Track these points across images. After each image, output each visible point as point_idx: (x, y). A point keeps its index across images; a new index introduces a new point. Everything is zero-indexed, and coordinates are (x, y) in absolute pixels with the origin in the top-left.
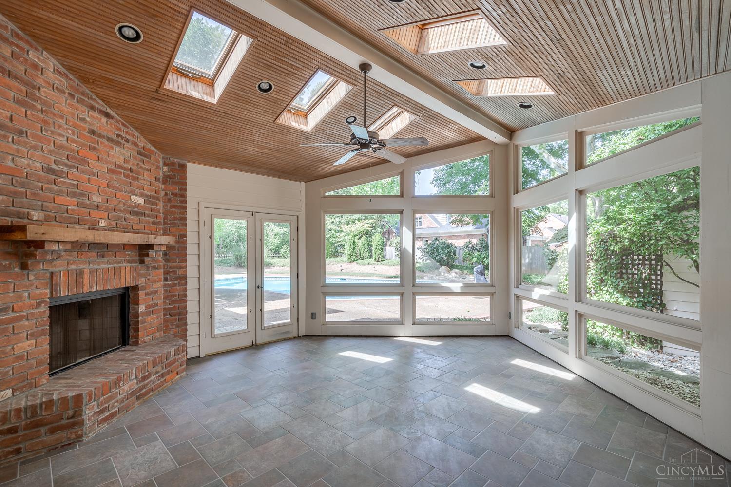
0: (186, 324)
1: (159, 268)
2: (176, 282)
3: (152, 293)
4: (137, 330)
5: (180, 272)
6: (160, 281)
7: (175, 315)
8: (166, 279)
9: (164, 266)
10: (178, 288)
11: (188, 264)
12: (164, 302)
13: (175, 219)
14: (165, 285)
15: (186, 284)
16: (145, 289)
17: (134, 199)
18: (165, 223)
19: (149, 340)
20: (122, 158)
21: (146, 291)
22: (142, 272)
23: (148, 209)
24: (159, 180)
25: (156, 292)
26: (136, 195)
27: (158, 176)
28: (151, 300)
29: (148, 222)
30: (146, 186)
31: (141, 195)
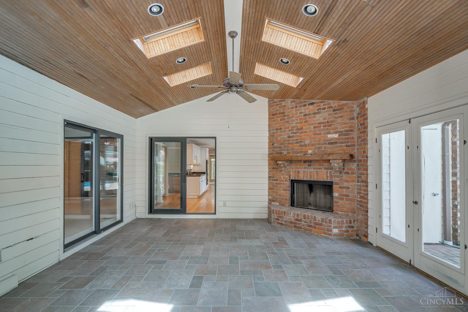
0: (367, 215)
1: (353, 173)
2: (361, 184)
3: (344, 187)
5: (363, 177)
7: (361, 207)
8: (358, 181)
9: (357, 172)
10: (362, 188)
11: (368, 172)
14: (357, 185)
15: (367, 186)
16: (338, 184)
17: (330, 136)
18: (358, 145)
19: (342, 215)
20: (321, 118)
21: (339, 186)
22: (335, 174)
23: (342, 139)
24: (353, 119)
25: (348, 188)
26: (331, 134)
27: (351, 117)
28: (345, 191)
29: (342, 146)
30: (339, 127)
31: (336, 133)
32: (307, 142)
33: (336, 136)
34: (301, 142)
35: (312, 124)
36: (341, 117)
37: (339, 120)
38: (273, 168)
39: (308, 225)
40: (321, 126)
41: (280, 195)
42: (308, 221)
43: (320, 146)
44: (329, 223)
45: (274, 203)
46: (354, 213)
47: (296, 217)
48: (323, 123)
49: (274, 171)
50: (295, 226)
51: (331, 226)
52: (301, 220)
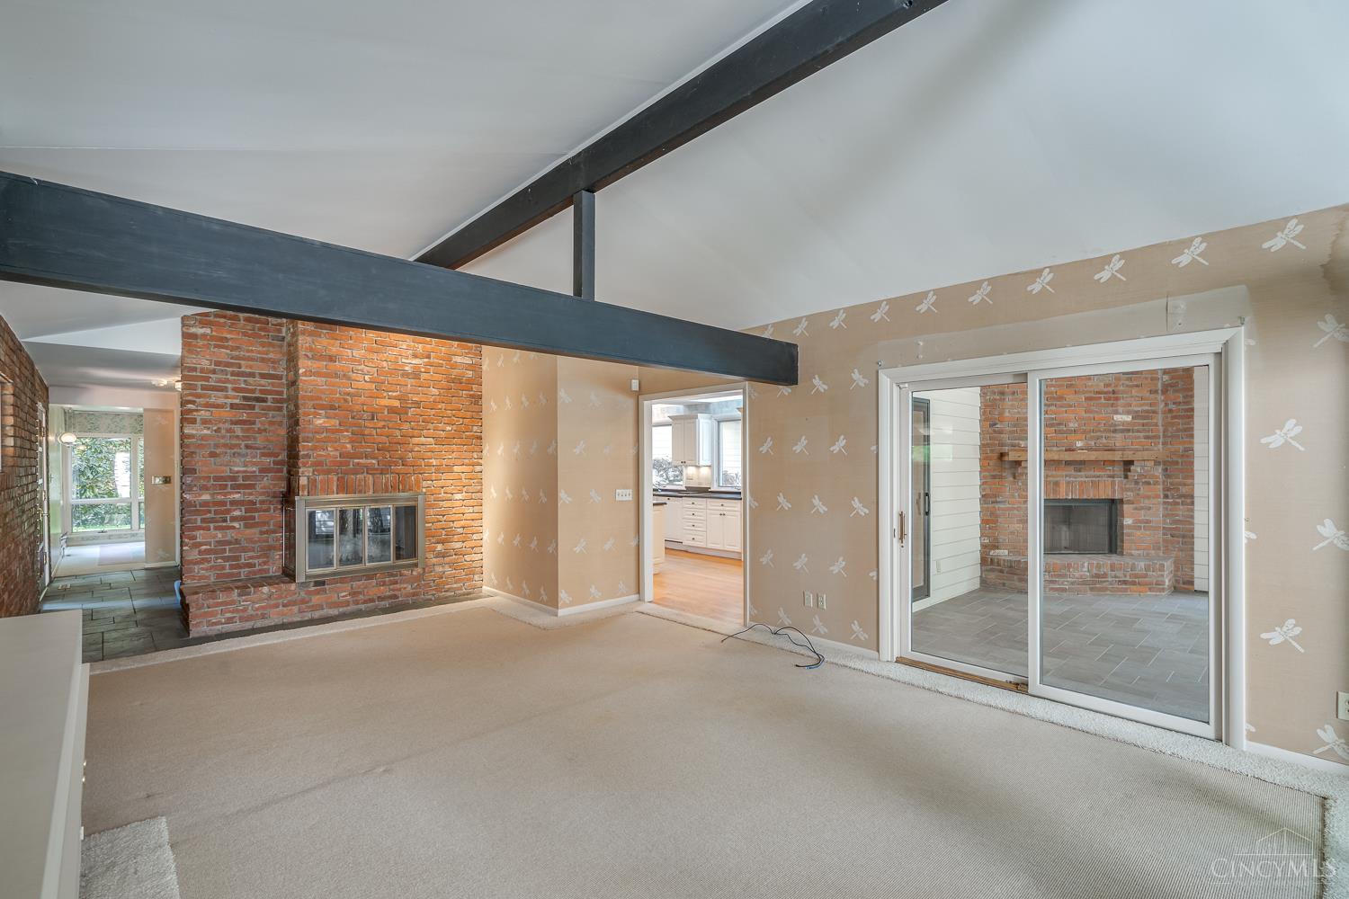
0: (1192, 549)
1: (1156, 483)
2: (1178, 500)
3: (1142, 508)
4: (1122, 541)
5: (1184, 490)
6: (1158, 496)
7: (1178, 537)
8: (1166, 496)
9: (1164, 482)
10: (1181, 507)
11: (1196, 481)
12: (1164, 521)
13: (1178, 430)
14: (1165, 503)
15: (1193, 503)
16: (1133, 503)
17: (1118, 418)
18: (1164, 436)
19: (1139, 555)
20: (1102, 384)
21: (1134, 505)
22: (1127, 486)
23: (1139, 424)
24: (1156, 392)
25: (1150, 508)
26: (1120, 414)
27: (1153, 388)
28: (1142, 515)
29: (1139, 437)
30: (1134, 403)
31: (1128, 413)
32: (1073, 425)
33: (1128, 418)
34: (1060, 424)
35: (1084, 392)
36: (1137, 386)
37: (1134, 391)
38: (994, 477)
39: (1120, 581)
40: (1100, 398)
41: (1012, 533)
42: (1120, 574)
43: (1098, 434)
44: (1160, 571)
45: (997, 551)
46: (1159, 549)
47: (1095, 571)
48: (1106, 393)
49: (994, 484)
50: (1092, 589)
51: (1163, 576)
52: (1105, 575)
